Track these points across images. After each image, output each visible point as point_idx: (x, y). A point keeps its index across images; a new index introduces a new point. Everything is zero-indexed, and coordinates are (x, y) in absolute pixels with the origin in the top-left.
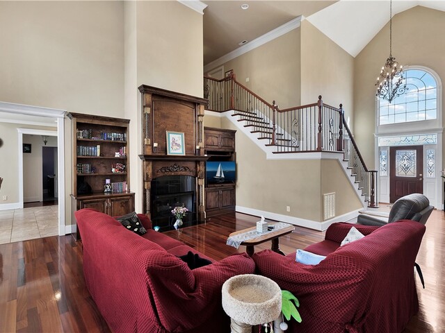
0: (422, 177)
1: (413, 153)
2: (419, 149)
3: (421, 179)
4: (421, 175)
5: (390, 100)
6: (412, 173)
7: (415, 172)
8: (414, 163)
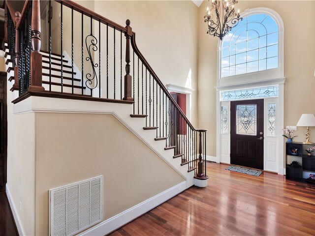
0: (262, 136)
1: (253, 108)
2: (260, 103)
3: (261, 138)
4: (261, 133)
5: (221, 36)
6: (252, 131)
7: (256, 130)
8: (254, 119)
